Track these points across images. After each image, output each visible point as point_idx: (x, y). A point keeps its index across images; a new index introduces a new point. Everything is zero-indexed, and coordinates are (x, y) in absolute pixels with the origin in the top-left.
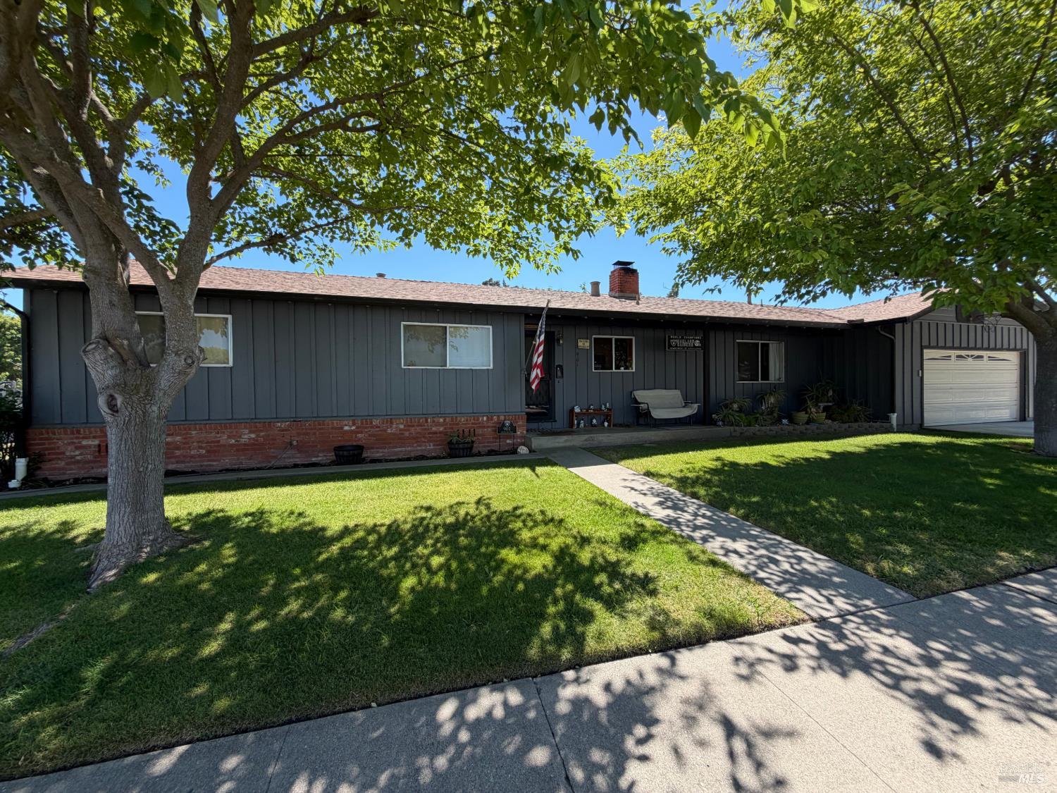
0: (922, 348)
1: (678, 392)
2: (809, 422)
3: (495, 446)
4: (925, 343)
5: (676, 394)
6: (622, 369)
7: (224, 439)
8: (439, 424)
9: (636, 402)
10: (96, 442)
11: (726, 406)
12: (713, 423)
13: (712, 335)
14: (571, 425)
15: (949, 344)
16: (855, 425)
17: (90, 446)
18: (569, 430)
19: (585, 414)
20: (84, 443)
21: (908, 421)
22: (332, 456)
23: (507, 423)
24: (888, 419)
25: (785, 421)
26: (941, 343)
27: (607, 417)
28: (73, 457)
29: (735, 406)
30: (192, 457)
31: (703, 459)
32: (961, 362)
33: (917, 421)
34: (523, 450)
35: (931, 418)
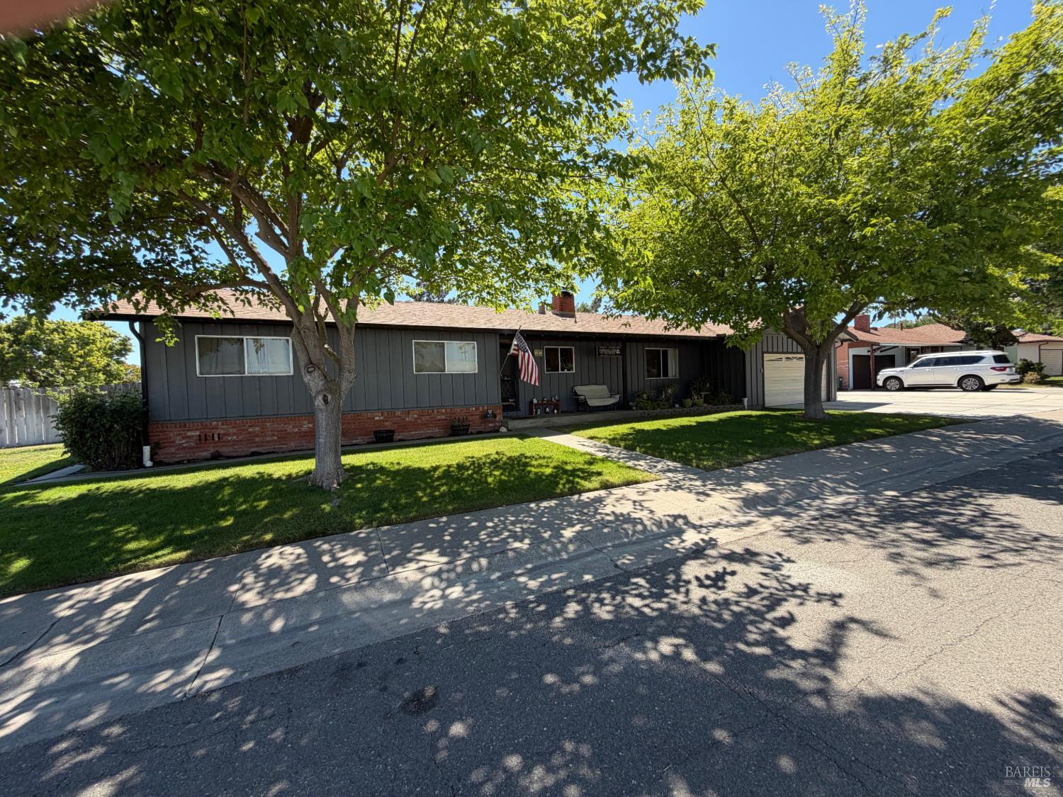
0: (763, 353)
1: (605, 387)
2: (694, 405)
3: (481, 428)
4: (765, 350)
5: (603, 389)
6: (566, 371)
7: (290, 428)
8: (442, 414)
9: (576, 394)
10: (198, 433)
11: (638, 396)
12: (630, 408)
13: (628, 344)
14: (531, 412)
15: (780, 350)
16: (721, 407)
17: (192, 436)
18: (530, 415)
19: (542, 405)
20: (189, 434)
21: (755, 403)
22: (371, 437)
23: (490, 412)
24: (742, 402)
25: (677, 406)
26: (775, 350)
27: (556, 406)
28: (181, 444)
29: (645, 396)
30: (268, 442)
31: (623, 429)
32: (789, 362)
33: (761, 403)
34: (503, 430)
35: (769, 401)
